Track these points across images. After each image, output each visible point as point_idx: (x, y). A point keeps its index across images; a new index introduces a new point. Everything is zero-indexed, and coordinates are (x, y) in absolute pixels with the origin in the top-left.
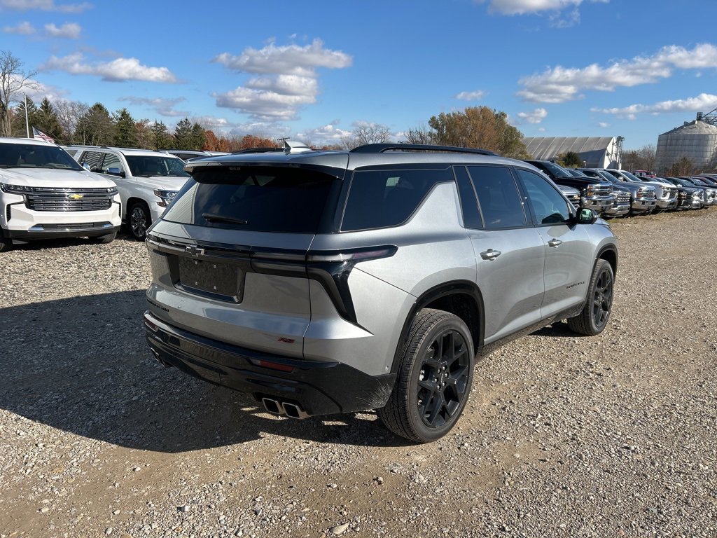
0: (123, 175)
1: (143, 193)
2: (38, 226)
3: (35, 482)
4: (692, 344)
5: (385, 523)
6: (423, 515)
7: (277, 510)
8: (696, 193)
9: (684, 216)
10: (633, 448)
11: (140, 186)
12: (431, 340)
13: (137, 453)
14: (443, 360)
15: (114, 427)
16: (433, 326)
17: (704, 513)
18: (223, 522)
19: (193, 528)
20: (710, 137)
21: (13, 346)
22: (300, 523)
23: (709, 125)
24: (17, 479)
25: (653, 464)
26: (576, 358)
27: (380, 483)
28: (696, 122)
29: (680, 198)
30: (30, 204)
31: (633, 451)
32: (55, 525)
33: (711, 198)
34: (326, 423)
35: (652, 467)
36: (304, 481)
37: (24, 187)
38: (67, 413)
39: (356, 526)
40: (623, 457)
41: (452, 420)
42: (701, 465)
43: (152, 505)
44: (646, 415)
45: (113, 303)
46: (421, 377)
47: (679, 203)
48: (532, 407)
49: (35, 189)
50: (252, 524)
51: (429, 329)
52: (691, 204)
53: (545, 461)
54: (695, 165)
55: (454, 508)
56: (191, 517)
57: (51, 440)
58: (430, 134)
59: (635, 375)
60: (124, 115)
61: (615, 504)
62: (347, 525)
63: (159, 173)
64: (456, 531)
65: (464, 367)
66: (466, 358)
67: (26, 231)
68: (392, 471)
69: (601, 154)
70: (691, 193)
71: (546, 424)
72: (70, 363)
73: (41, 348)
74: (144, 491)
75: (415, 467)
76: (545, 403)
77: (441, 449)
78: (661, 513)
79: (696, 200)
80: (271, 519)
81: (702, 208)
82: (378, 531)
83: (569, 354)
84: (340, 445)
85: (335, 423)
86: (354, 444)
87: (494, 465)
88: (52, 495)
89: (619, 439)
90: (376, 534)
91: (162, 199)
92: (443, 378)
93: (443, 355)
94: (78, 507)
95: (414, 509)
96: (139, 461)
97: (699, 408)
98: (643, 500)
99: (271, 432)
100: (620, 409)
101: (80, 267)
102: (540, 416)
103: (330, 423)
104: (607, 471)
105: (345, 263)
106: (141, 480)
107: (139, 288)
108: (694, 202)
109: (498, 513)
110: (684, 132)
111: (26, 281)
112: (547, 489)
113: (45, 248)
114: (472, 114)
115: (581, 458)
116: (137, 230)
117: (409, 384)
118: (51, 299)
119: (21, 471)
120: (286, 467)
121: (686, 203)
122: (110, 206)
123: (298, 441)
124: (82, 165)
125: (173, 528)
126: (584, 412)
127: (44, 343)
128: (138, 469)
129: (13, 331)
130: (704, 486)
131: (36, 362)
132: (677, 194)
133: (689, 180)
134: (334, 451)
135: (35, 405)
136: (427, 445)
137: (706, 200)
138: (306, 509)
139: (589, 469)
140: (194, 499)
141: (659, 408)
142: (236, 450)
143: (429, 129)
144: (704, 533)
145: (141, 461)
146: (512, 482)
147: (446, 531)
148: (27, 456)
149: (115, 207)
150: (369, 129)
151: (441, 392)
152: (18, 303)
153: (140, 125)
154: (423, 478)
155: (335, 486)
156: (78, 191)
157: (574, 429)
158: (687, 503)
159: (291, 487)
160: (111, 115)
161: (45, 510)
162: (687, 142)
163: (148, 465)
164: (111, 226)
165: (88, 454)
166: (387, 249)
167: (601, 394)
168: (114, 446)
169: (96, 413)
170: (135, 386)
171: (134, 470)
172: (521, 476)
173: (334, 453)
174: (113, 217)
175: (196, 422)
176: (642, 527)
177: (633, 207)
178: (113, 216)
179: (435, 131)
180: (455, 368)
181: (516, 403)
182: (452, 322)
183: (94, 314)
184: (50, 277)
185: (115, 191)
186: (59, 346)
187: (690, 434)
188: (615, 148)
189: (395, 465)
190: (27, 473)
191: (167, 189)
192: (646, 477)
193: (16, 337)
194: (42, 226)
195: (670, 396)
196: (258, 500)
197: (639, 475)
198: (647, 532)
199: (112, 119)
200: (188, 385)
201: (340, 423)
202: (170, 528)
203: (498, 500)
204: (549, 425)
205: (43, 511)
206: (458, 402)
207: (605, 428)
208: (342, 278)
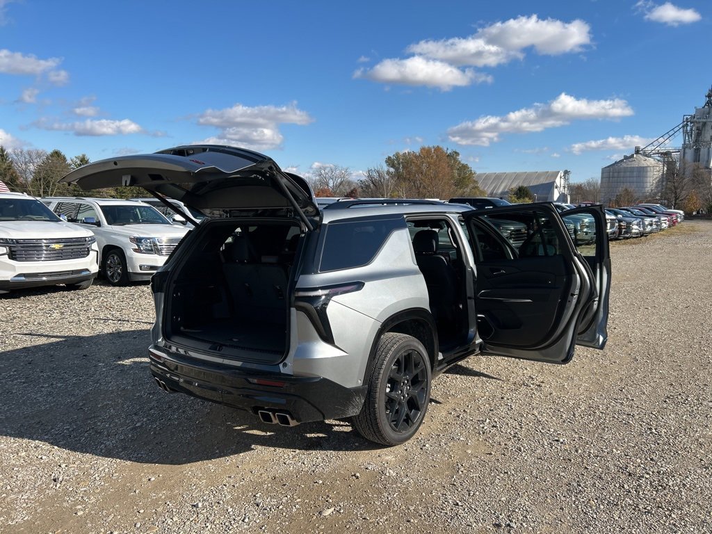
0: (99, 224)
1: (118, 240)
2: (20, 275)
3: (66, 493)
4: (619, 357)
5: (363, 506)
6: (394, 498)
7: (274, 502)
8: (635, 222)
9: (625, 244)
10: (561, 440)
11: (115, 234)
12: (394, 358)
13: (150, 467)
14: (405, 375)
15: (125, 449)
16: (395, 346)
17: (613, 484)
18: (231, 513)
19: (207, 519)
20: (649, 169)
21: (16, 387)
22: (294, 510)
23: (646, 158)
24: (50, 492)
25: (577, 451)
26: (520, 373)
27: (357, 478)
28: (635, 156)
29: (620, 228)
30: (12, 255)
31: (562, 443)
32: (92, 523)
33: (649, 227)
34: (308, 435)
35: (576, 453)
36: (295, 480)
37: (6, 239)
38: (80, 440)
39: (340, 510)
40: (554, 448)
41: (415, 426)
42: (614, 450)
43: (170, 505)
44: (574, 415)
45: (100, 345)
46: (388, 390)
47: (620, 233)
48: (483, 414)
49: (17, 241)
50: (256, 513)
51: (393, 349)
52: (631, 233)
53: (491, 454)
54: (636, 195)
55: (418, 492)
56: (205, 511)
57: (71, 461)
58: (388, 173)
59: (568, 385)
60: (84, 160)
61: (545, 482)
62: (333, 509)
63: (131, 221)
64: (420, 508)
65: (423, 381)
66: (424, 372)
67: (8, 281)
68: (367, 469)
69: (550, 186)
70: (630, 223)
71: (493, 426)
72: (73, 399)
73: (42, 387)
74: (161, 495)
75: (386, 465)
76: (492, 410)
77: (406, 450)
78: (580, 486)
79: (635, 229)
80: (270, 509)
81: (641, 236)
82: (358, 511)
83: (515, 370)
84: (322, 452)
85: (316, 435)
86: (334, 450)
87: (450, 460)
88: (83, 502)
89: (551, 435)
90: (356, 513)
91: (138, 246)
92: (405, 391)
93: (405, 371)
94: (108, 510)
95: (386, 495)
96: (152, 473)
97: (618, 407)
98: (567, 477)
99: (262, 444)
100: (554, 411)
101: (62, 313)
102: (488, 420)
103: (313, 435)
104: (541, 459)
105: (323, 297)
106: (158, 487)
107: (123, 330)
108: (634, 231)
109: (452, 493)
110: (624, 165)
111: (14, 328)
112: (493, 474)
113: (25, 296)
114: (426, 152)
115: (520, 451)
116: (112, 276)
117: (378, 394)
118: (41, 343)
119: (52, 486)
120: (279, 471)
121: (626, 233)
122: (88, 254)
123: (287, 450)
124: (59, 216)
125: (191, 519)
126: (525, 415)
127: (44, 383)
128: (153, 479)
129: (12, 373)
130: (615, 465)
131: (41, 399)
132: (617, 224)
133: (628, 211)
134: (317, 457)
135: (49, 435)
136: (395, 448)
137: (644, 229)
138: (298, 500)
139: (526, 458)
140: (205, 498)
141: (585, 409)
142: (234, 461)
143: (385, 168)
144: (611, 498)
145: (154, 473)
146: (465, 471)
147: (412, 508)
148: (53, 475)
149: (93, 255)
150: (329, 169)
151: (404, 402)
152: (10, 348)
154: (392, 472)
155: (321, 482)
156: (58, 241)
157: (516, 429)
158: (600, 478)
159: (285, 485)
160: (69, 161)
161: (80, 513)
162: (628, 174)
163: (161, 475)
164: (88, 272)
165: (107, 470)
166: (357, 284)
167: (539, 401)
168: (129, 463)
169: (106, 438)
170: (135, 414)
171: (149, 480)
172: (472, 466)
173: (317, 458)
174: (91, 265)
175: (196, 441)
176: (564, 496)
177: (578, 237)
178: (91, 263)
179: (392, 170)
180: (415, 382)
181: (468, 411)
182: (412, 343)
183: (84, 356)
184: (36, 323)
185: (93, 240)
186: (59, 385)
187: (608, 427)
188: (563, 181)
189: (369, 464)
190: (57, 487)
191: (142, 236)
192: (570, 460)
193: (17, 379)
194: (24, 275)
195: (596, 400)
196: (258, 495)
197: (564, 460)
198: (568, 500)
199: (70, 165)
200: (184, 412)
201: (321, 435)
202: (189, 519)
203: (454, 485)
204: (495, 427)
205: (79, 514)
206: (419, 410)
207: (540, 427)
208: (321, 309)
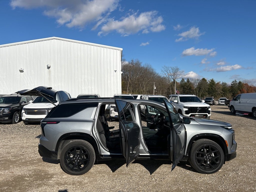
60: (212, 81)
92: (78, 159)
153: (217, 84)
160: (207, 81)
